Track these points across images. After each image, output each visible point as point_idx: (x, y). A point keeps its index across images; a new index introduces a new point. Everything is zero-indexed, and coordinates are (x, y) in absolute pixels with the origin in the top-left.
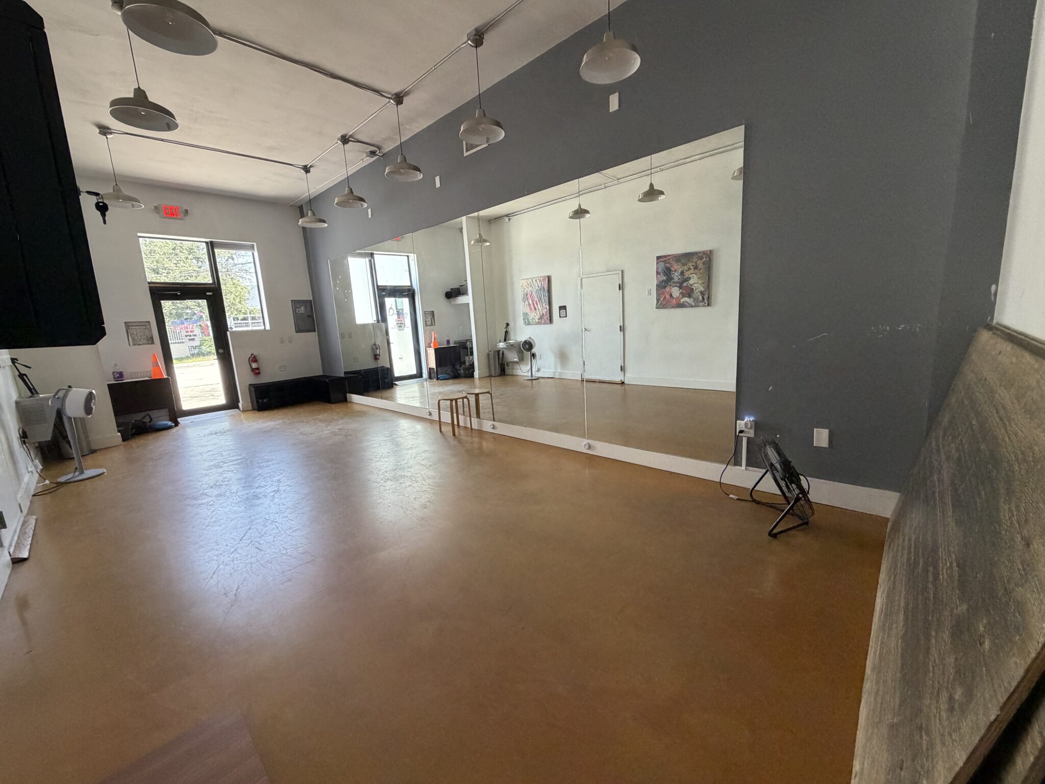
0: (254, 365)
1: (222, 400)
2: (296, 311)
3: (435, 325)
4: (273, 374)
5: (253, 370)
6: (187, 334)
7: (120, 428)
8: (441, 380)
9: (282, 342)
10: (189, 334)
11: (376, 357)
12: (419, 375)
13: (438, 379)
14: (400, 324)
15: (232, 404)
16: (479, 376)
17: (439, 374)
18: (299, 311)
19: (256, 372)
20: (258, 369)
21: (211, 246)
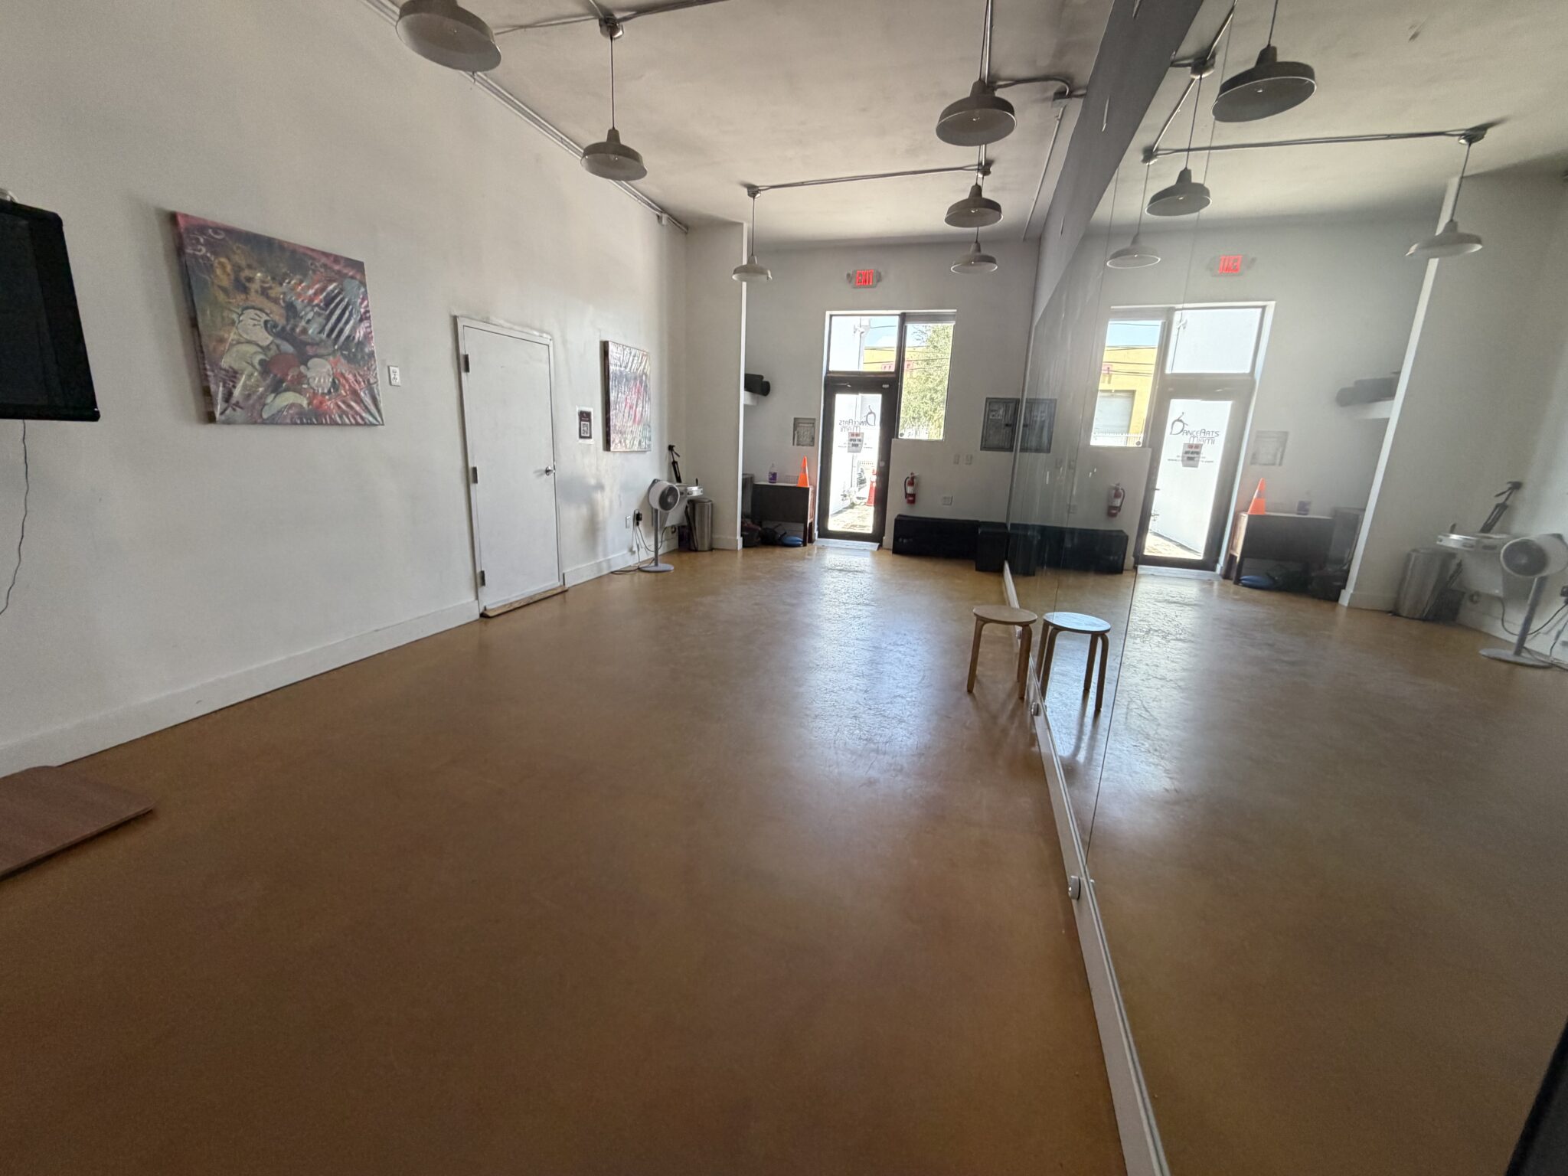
0: (910, 490)
1: (869, 530)
2: (988, 415)
3: (1280, 464)
4: (931, 508)
5: (907, 495)
6: (853, 438)
7: (745, 533)
8: (1245, 585)
9: (957, 462)
10: (855, 437)
11: (1112, 512)
12: (1206, 565)
13: (1238, 581)
14: (1192, 453)
15: (876, 537)
16: (1349, 603)
17: (1244, 571)
18: (993, 416)
19: (912, 499)
20: (913, 495)
21: (904, 319)
